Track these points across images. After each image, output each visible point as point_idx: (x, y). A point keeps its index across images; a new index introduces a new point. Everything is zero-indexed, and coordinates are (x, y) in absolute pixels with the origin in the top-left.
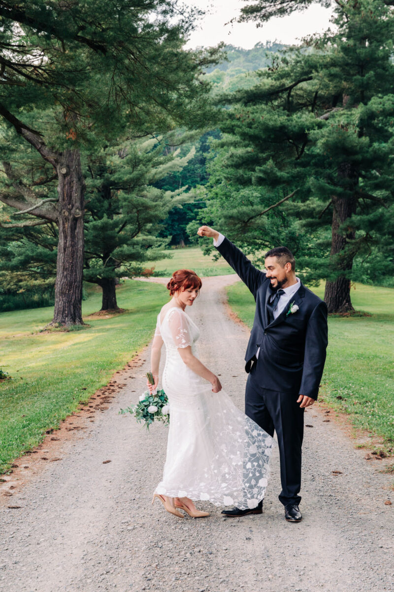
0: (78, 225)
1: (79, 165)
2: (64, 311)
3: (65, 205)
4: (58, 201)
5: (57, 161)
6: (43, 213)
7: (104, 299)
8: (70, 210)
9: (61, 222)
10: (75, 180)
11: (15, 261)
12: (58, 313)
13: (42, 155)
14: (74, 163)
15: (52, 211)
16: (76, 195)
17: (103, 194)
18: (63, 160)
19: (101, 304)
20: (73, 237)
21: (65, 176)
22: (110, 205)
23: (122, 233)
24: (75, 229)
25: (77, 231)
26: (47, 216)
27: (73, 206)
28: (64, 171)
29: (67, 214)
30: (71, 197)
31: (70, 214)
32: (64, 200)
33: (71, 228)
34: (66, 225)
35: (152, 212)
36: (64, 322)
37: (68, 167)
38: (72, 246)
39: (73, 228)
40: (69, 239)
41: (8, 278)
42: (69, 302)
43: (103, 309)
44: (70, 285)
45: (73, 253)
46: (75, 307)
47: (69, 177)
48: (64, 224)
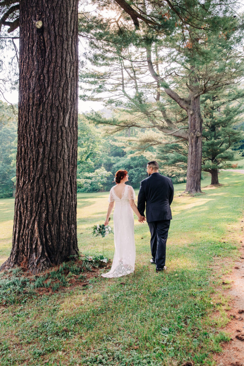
0: (199, 140)
1: (199, 109)
2: (191, 185)
3: (192, 130)
4: (188, 128)
5: (187, 108)
6: (180, 135)
7: (212, 179)
8: (194, 133)
9: (190, 139)
10: (197, 116)
11: (170, 161)
12: (188, 187)
13: (180, 105)
14: (197, 108)
15: (185, 133)
16: (197, 125)
17: (212, 129)
18: (191, 107)
19: (211, 182)
20: (196, 147)
21: (192, 115)
22: (215, 134)
23: (221, 147)
24: (197, 142)
25: (198, 143)
26: (183, 136)
27: (196, 130)
28: (191, 112)
29: (193, 134)
30: (195, 126)
31: (194, 134)
32: (191, 127)
33: (195, 142)
34: (192, 141)
35: (236, 136)
36: (191, 191)
37: (193, 110)
38: (196, 151)
39: (196, 142)
40: (194, 147)
41: (168, 170)
42: (194, 181)
43: (212, 184)
44: (195, 172)
45: (196, 155)
46: (197, 183)
47: (194, 116)
48: (191, 140)
